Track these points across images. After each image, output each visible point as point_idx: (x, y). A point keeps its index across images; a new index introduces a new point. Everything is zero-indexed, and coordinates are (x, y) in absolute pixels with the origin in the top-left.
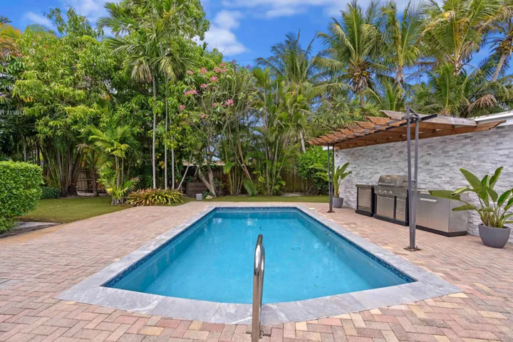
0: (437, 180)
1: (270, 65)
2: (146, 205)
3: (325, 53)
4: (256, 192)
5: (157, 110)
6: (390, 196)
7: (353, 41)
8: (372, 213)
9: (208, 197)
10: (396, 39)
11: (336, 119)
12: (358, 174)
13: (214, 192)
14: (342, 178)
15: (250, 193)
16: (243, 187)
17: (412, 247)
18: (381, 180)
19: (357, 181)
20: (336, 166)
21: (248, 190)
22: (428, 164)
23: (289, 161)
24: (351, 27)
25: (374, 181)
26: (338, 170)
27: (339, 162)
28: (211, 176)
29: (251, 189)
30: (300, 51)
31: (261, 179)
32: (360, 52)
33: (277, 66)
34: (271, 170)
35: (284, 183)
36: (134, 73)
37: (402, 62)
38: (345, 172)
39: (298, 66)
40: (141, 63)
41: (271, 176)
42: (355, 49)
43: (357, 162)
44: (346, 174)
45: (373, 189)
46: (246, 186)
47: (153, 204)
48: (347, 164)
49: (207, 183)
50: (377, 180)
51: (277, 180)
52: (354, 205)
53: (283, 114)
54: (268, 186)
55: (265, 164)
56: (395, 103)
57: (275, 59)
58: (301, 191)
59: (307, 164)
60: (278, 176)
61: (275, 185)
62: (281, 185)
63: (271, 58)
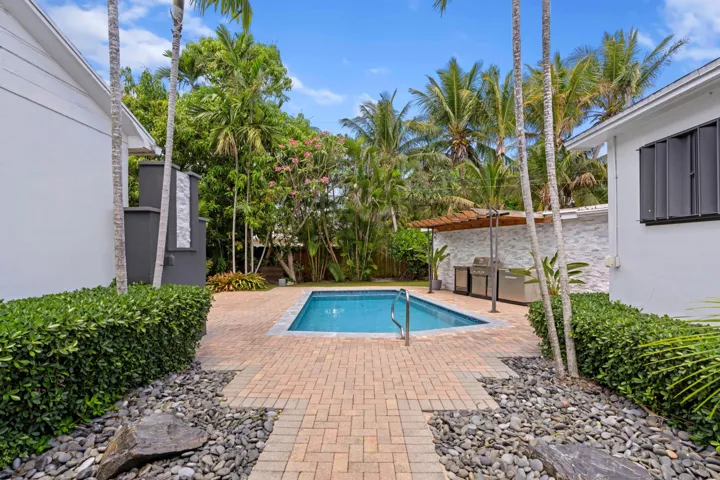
0: (520, 261)
1: (357, 127)
2: (229, 290)
3: (420, 118)
4: (343, 277)
5: (239, 184)
6: (483, 276)
7: (451, 105)
8: (468, 292)
9: (289, 283)
10: (496, 108)
11: (433, 194)
12: (456, 256)
13: (294, 278)
14: (441, 260)
15: (337, 279)
16: (327, 271)
17: (494, 310)
18: (476, 261)
19: (454, 263)
20: (435, 248)
21: (335, 274)
22: (513, 247)
23: (381, 241)
24: (451, 89)
25: (470, 263)
26: (437, 253)
27: (437, 245)
28: (291, 259)
29: (338, 274)
30: (393, 112)
31: (349, 262)
32: (459, 117)
33: (365, 129)
34: (362, 251)
35: (376, 267)
36: (219, 147)
37: (502, 134)
38: (444, 254)
39: (390, 132)
40: (227, 135)
41: (361, 260)
42: (454, 113)
43: (456, 244)
44: (445, 256)
45: (468, 269)
46: (332, 270)
47: (237, 290)
48: (446, 247)
49: (286, 268)
50: (473, 261)
51: (368, 263)
52: (452, 287)
53: (378, 191)
54: (358, 270)
55: (354, 246)
56: (496, 178)
57: (362, 120)
58: (393, 276)
59: (402, 245)
60: (369, 259)
61: (366, 268)
62: (373, 269)
63: (358, 119)
